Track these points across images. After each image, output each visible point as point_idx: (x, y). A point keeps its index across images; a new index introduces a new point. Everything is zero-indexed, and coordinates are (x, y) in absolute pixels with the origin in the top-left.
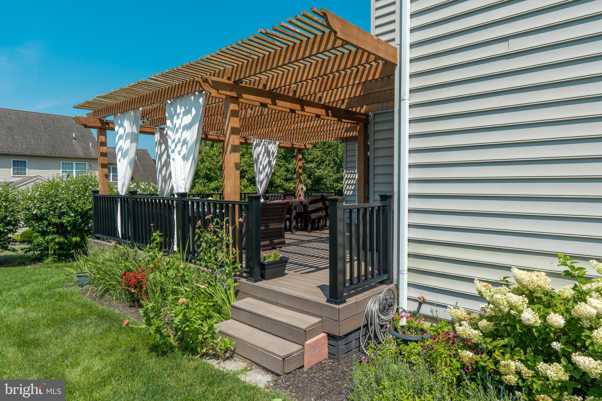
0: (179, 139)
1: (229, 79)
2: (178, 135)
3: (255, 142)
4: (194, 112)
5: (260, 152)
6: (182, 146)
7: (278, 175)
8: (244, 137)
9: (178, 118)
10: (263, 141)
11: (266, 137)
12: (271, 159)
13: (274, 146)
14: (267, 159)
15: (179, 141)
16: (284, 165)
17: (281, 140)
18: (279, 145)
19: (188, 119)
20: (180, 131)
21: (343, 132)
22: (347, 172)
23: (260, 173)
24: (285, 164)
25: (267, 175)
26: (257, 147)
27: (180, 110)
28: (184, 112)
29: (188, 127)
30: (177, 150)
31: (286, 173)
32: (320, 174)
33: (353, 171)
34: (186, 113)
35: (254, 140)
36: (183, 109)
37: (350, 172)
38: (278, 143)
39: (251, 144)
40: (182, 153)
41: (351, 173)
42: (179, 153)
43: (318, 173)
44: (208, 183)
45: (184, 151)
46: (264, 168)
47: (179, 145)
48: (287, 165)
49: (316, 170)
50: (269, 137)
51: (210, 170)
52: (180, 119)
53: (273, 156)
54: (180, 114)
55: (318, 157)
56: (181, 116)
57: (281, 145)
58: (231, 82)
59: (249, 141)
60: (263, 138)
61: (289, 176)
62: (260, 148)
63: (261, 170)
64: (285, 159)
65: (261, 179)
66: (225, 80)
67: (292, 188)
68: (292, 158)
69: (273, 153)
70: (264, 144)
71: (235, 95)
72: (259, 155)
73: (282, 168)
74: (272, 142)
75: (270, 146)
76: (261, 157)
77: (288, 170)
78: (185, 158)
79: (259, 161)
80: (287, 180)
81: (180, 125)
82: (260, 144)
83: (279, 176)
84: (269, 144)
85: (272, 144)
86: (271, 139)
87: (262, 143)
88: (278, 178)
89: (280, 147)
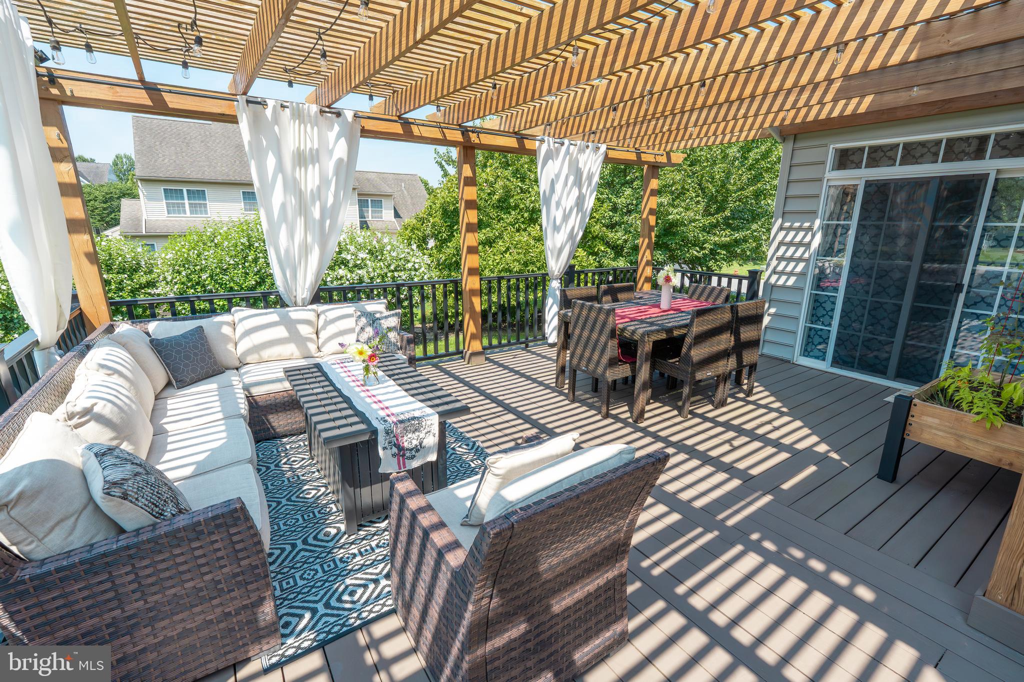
3: (544, 148)
5: (558, 176)
7: (597, 217)
8: (515, 133)
10: (566, 142)
11: (574, 132)
12: (584, 191)
13: (594, 158)
14: (575, 192)
16: (608, 198)
17: (611, 140)
18: (606, 155)
21: (829, 97)
22: (787, 224)
23: (557, 229)
24: (610, 196)
25: (571, 236)
26: (550, 161)
31: (611, 213)
32: (678, 217)
33: (807, 225)
35: (541, 142)
37: (797, 225)
38: (603, 148)
39: (533, 153)
41: (800, 229)
43: (674, 215)
46: (566, 218)
48: (614, 199)
49: (671, 209)
50: (581, 130)
53: (590, 184)
55: (674, 183)
57: (612, 154)
59: (528, 144)
60: (565, 136)
61: (617, 218)
62: (558, 162)
63: (558, 223)
64: (610, 187)
67: (620, 242)
68: (623, 185)
69: (590, 177)
70: (568, 152)
72: (553, 184)
73: (605, 205)
74: (588, 147)
75: (582, 158)
76: (559, 187)
77: (614, 209)
79: (555, 198)
80: (612, 226)
82: (558, 151)
83: (598, 220)
84: (581, 151)
85: (588, 151)
86: (586, 138)
87: (564, 148)
88: (596, 223)
89: (607, 160)
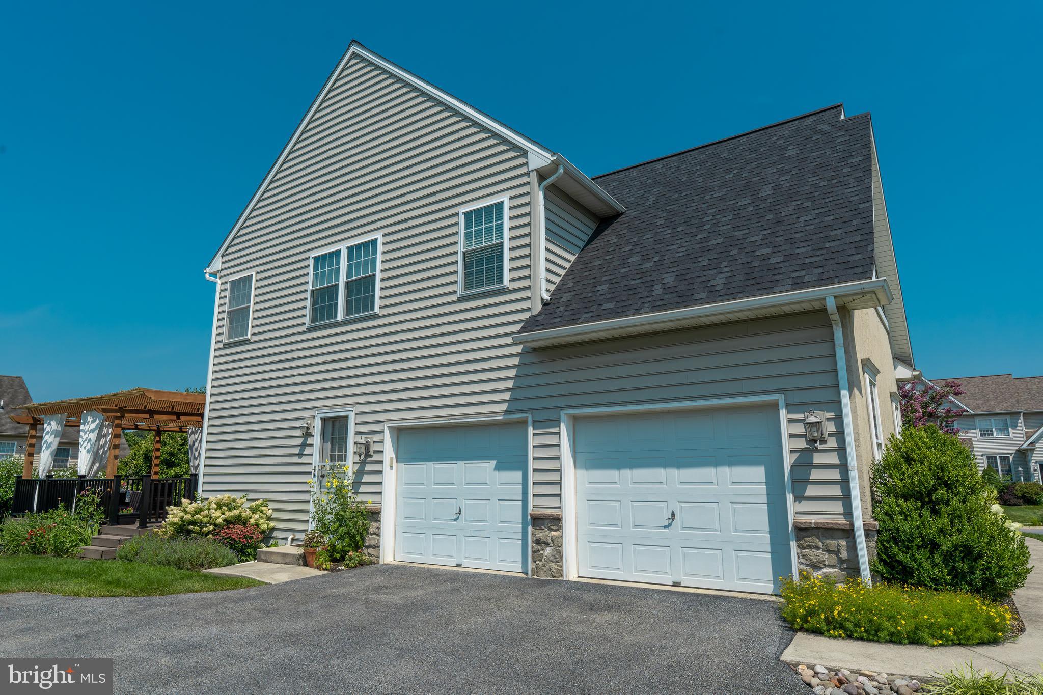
0: (86, 438)
1: (116, 406)
2: (86, 436)
4: (98, 421)
6: (87, 443)
9: (87, 425)
15: (86, 440)
19: (93, 426)
20: (88, 433)
27: (89, 419)
28: (92, 421)
29: (92, 431)
30: (83, 446)
34: (93, 421)
35: (190, 429)
36: (92, 419)
40: (87, 448)
42: (85, 448)
44: (167, 469)
45: (89, 446)
47: (86, 443)
51: (171, 454)
52: (89, 425)
54: (89, 421)
56: (90, 423)
58: (117, 408)
65: (196, 464)
66: (114, 407)
71: (120, 415)
78: (88, 451)
81: (88, 429)
